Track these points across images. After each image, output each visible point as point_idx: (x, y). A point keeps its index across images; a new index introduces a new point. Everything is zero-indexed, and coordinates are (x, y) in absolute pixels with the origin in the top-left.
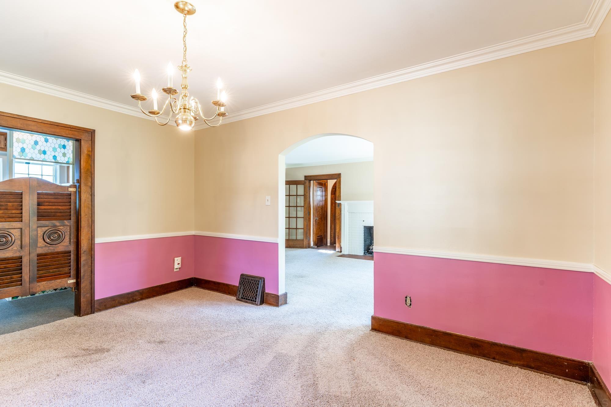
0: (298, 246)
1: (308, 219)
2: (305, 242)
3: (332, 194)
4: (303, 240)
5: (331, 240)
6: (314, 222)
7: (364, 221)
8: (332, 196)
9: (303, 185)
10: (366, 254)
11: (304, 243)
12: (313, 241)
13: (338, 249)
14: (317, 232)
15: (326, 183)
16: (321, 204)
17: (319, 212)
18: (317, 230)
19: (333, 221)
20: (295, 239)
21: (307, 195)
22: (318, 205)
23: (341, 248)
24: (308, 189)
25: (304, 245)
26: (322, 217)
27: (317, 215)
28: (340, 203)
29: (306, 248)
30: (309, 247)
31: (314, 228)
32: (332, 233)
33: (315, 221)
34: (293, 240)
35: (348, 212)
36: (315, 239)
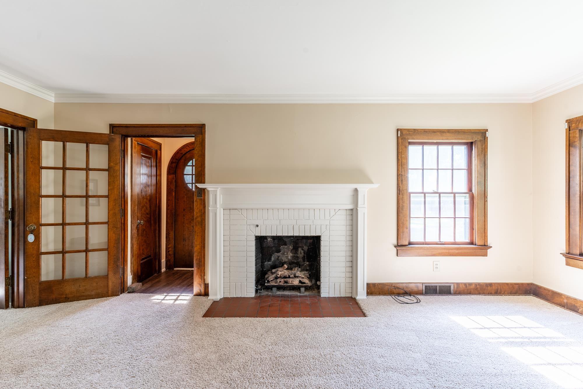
0: (93, 293)
1: (119, 225)
2: (113, 281)
3: (169, 173)
4: (106, 277)
5: (167, 261)
6: (135, 231)
7: (257, 226)
8: (171, 177)
9: (107, 146)
11: (110, 284)
12: (133, 272)
13: (196, 288)
14: (140, 249)
15: (159, 152)
16: (151, 190)
17: (145, 208)
18: (140, 245)
19: (172, 223)
20: (84, 275)
21: (117, 168)
22: (142, 193)
23: (206, 286)
24: (119, 156)
25: (110, 289)
26: (150, 218)
27: (139, 215)
28: (204, 189)
29: (115, 294)
30: (123, 289)
31: (135, 243)
32: (170, 246)
33: (137, 227)
34: (75, 280)
35: (222, 209)
36: (136, 267)
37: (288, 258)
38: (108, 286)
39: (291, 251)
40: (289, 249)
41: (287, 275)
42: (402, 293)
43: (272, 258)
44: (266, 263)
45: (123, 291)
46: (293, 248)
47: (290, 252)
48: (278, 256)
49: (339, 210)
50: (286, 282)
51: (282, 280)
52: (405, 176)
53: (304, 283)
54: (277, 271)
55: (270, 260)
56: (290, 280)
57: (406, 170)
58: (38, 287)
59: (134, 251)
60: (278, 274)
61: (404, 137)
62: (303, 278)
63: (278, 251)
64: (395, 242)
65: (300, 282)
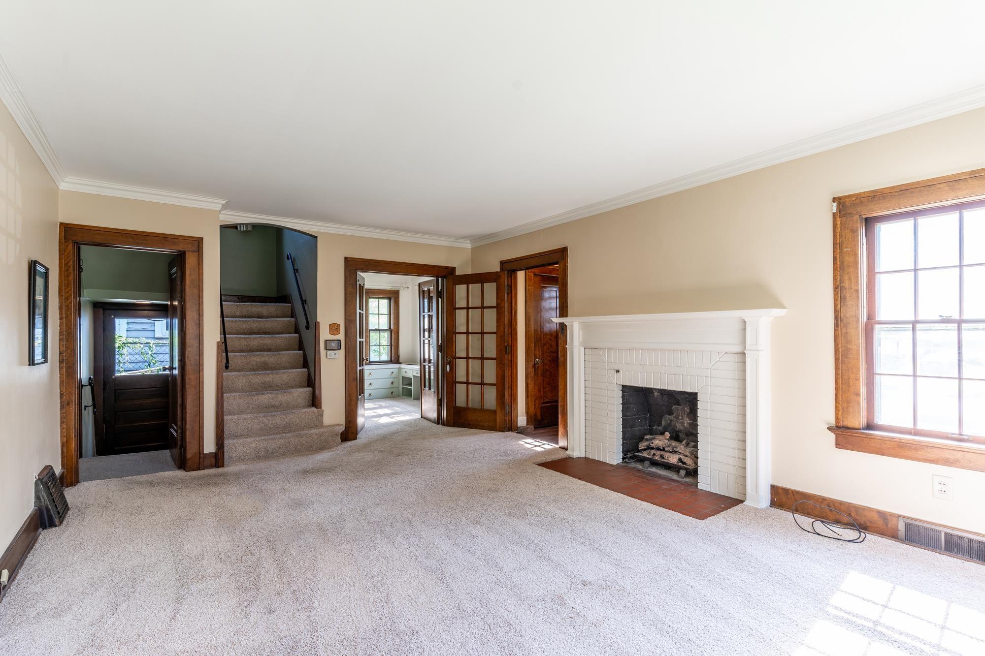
0: (486, 424)
1: (506, 362)
2: (500, 417)
4: (494, 412)
7: (618, 371)
9: (497, 283)
10: (626, 462)
11: (498, 419)
12: (527, 413)
13: (561, 440)
14: (539, 391)
18: (540, 387)
20: (481, 407)
21: (502, 304)
22: (542, 328)
24: (504, 293)
25: (498, 424)
27: (538, 353)
29: (500, 430)
30: (510, 427)
31: (531, 383)
33: (534, 366)
34: (474, 410)
35: (582, 349)
36: (532, 409)
37: (684, 426)
38: (496, 421)
39: (688, 415)
40: (684, 412)
41: (661, 447)
42: (845, 522)
43: (663, 422)
44: (655, 427)
45: (510, 429)
46: (690, 411)
47: (686, 416)
48: (670, 420)
49: (726, 353)
50: (662, 457)
51: (658, 453)
52: (851, 288)
53: (684, 463)
54: (654, 438)
55: (659, 424)
56: (666, 455)
57: (853, 278)
58: (452, 410)
59: (529, 391)
60: (652, 443)
61: (849, 212)
62: (686, 456)
63: (670, 413)
64: (832, 421)
65: (680, 460)
